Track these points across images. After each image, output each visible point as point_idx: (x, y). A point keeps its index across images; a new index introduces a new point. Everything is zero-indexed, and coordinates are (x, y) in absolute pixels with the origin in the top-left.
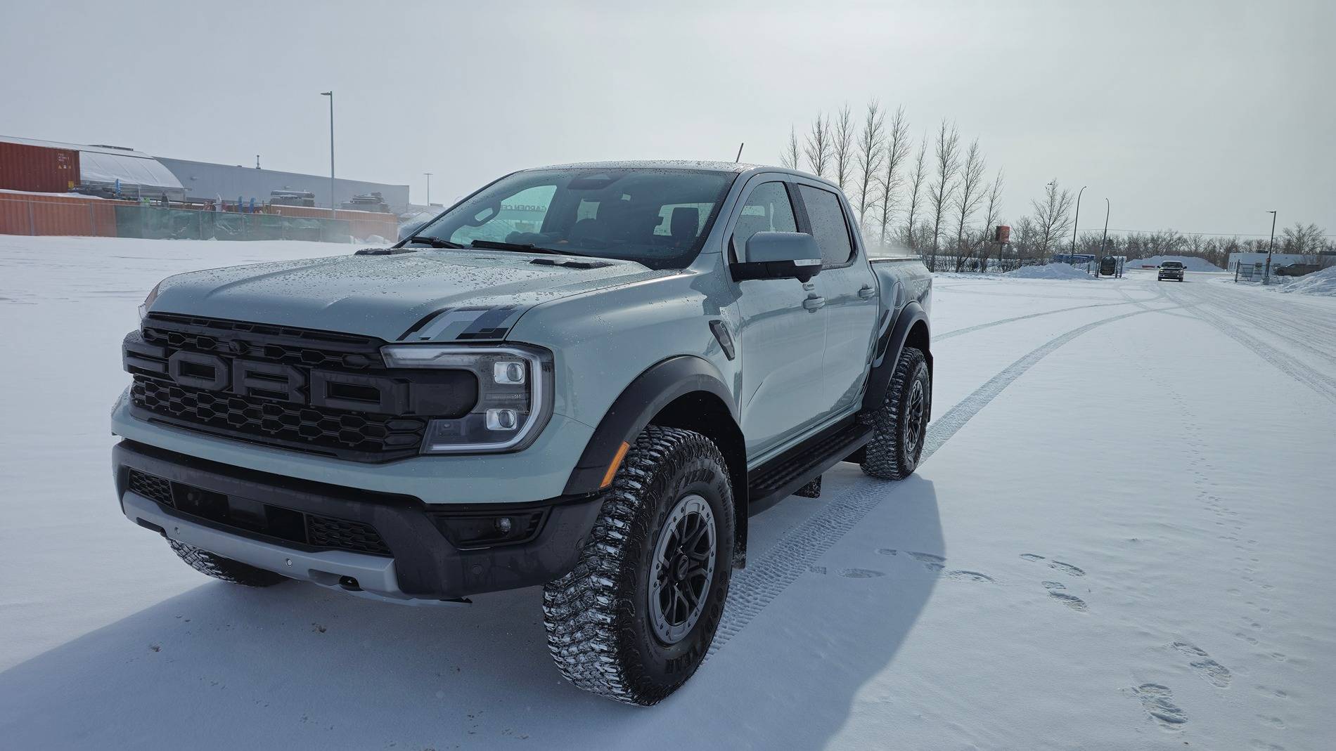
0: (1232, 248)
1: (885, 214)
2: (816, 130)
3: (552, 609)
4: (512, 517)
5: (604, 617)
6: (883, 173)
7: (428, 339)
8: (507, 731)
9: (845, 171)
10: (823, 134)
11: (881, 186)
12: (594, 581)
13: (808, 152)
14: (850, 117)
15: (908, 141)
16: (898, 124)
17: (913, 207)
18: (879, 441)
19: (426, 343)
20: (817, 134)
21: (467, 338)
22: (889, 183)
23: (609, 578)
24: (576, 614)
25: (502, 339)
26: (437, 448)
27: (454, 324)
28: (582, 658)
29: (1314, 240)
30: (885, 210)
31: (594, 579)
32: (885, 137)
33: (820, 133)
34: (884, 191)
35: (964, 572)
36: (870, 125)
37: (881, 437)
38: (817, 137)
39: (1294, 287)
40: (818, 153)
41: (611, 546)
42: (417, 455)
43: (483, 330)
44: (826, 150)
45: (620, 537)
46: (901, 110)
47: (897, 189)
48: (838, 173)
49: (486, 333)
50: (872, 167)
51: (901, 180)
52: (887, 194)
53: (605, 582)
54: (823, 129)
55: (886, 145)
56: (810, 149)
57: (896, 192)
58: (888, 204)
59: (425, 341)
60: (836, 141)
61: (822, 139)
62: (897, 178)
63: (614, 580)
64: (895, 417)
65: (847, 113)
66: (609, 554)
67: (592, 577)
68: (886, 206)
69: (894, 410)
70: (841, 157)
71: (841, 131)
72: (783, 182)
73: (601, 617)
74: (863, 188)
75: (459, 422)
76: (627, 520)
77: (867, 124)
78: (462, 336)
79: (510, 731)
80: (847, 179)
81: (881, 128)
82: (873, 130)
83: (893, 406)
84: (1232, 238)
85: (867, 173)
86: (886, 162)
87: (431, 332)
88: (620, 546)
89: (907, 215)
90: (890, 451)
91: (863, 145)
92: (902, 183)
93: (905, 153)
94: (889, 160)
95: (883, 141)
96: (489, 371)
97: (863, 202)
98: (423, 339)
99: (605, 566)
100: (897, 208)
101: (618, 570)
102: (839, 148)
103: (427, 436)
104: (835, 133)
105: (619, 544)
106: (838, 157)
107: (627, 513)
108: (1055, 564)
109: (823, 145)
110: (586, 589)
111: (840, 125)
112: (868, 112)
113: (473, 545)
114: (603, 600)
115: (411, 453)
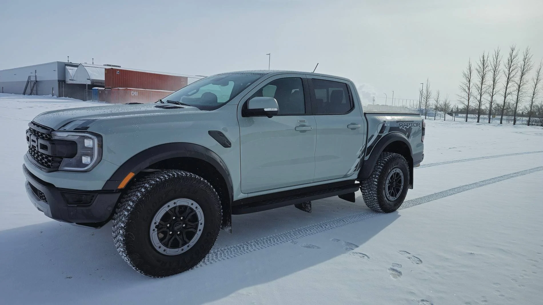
1: (518, 98)
2: (482, 59)
6: (517, 79)
7: (65, 130)
9: (496, 78)
10: (485, 61)
11: (516, 85)
13: (477, 70)
14: (500, 53)
15: (532, 63)
16: (526, 55)
17: (534, 95)
18: (370, 194)
19: (65, 131)
20: (482, 61)
21: (77, 130)
22: (520, 83)
25: (87, 131)
26: (65, 168)
30: (518, 96)
32: (519, 61)
33: (484, 61)
34: (517, 87)
35: (360, 253)
36: (511, 56)
37: (371, 192)
38: (482, 62)
40: (483, 70)
42: (58, 170)
44: (486, 69)
46: (528, 49)
47: (525, 86)
48: (492, 79)
49: (83, 128)
50: (511, 75)
51: (527, 82)
52: (519, 89)
54: (485, 59)
55: (520, 66)
56: (478, 68)
57: (524, 88)
58: (519, 93)
60: (492, 64)
61: (485, 63)
62: (525, 81)
64: (376, 183)
65: (499, 51)
68: (518, 94)
69: (376, 180)
70: (494, 72)
71: (495, 59)
72: (300, 78)
74: (506, 86)
75: (72, 159)
77: (509, 56)
78: (75, 129)
80: (498, 81)
81: (517, 58)
82: (512, 58)
83: (376, 178)
85: (508, 78)
86: (519, 73)
87: (67, 128)
89: (530, 99)
90: (375, 199)
91: (507, 66)
92: (528, 83)
93: (530, 69)
94: (521, 72)
95: (518, 64)
96: (83, 142)
97: (506, 92)
98: (64, 130)
100: (524, 95)
101: (127, 221)
102: (494, 67)
103: (62, 164)
104: (492, 60)
106: (493, 71)
108: (412, 257)
109: (485, 66)
111: (494, 56)
112: (510, 51)
113: (72, 204)
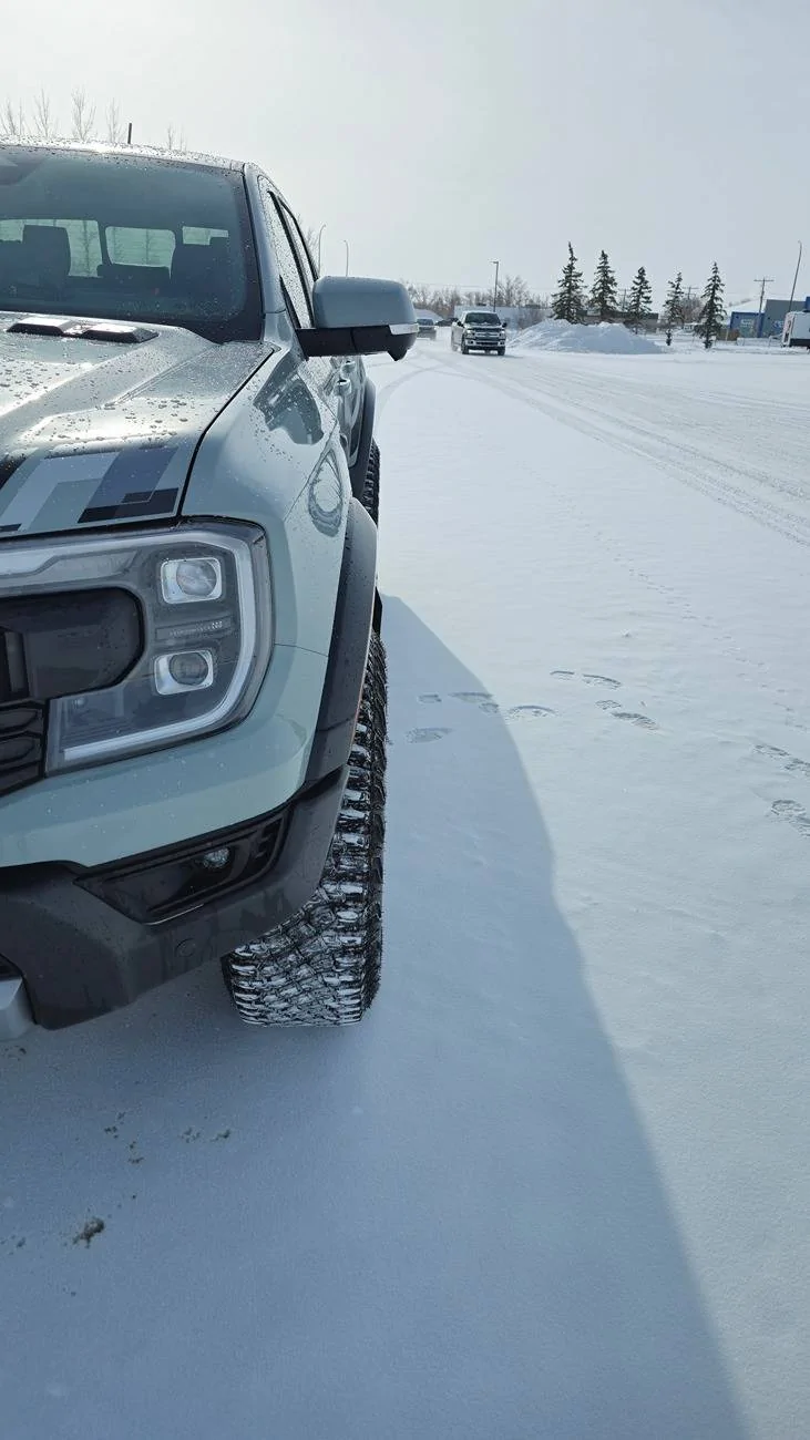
0: (455, 301)
3: (252, 947)
4: (231, 844)
5: (352, 938)
7: (16, 527)
8: (188, 1133)
12: (330, 891)
19: (16, 539)
21: (102, 519)
23: (353, 880)
24: (296, 947)
25: (174, 514)
26: (75, 753)
27: (62, 489)
28: (304, 999)
29: (519, 293)
31: (331, 888)
35: (521, 708)
39: (518, 341)
41: (348, 832)
42: (42, 776)
43: (129, 497)
45: (360, 815)
49: (137, 503)
53: (350, 888)
59: (13, 534)
63: (360, 881)
66: (350, 845)
67: (327, 886)
73: (345, 939)
75: (112, 693)
76: (361, 785)
78: (89, 514)
79: (194, 1133)
84: (452, 289)
88: (362, 829)
96: (153, 581)
98: (6, 528)
99: (346, 864)
103: (55, 735)
105: (359, 826)
107: (361, 776)
108: (589, 677)
110: (315, 906)
113: (168, 911)
114: (348, 916)
115: (27, 774)
